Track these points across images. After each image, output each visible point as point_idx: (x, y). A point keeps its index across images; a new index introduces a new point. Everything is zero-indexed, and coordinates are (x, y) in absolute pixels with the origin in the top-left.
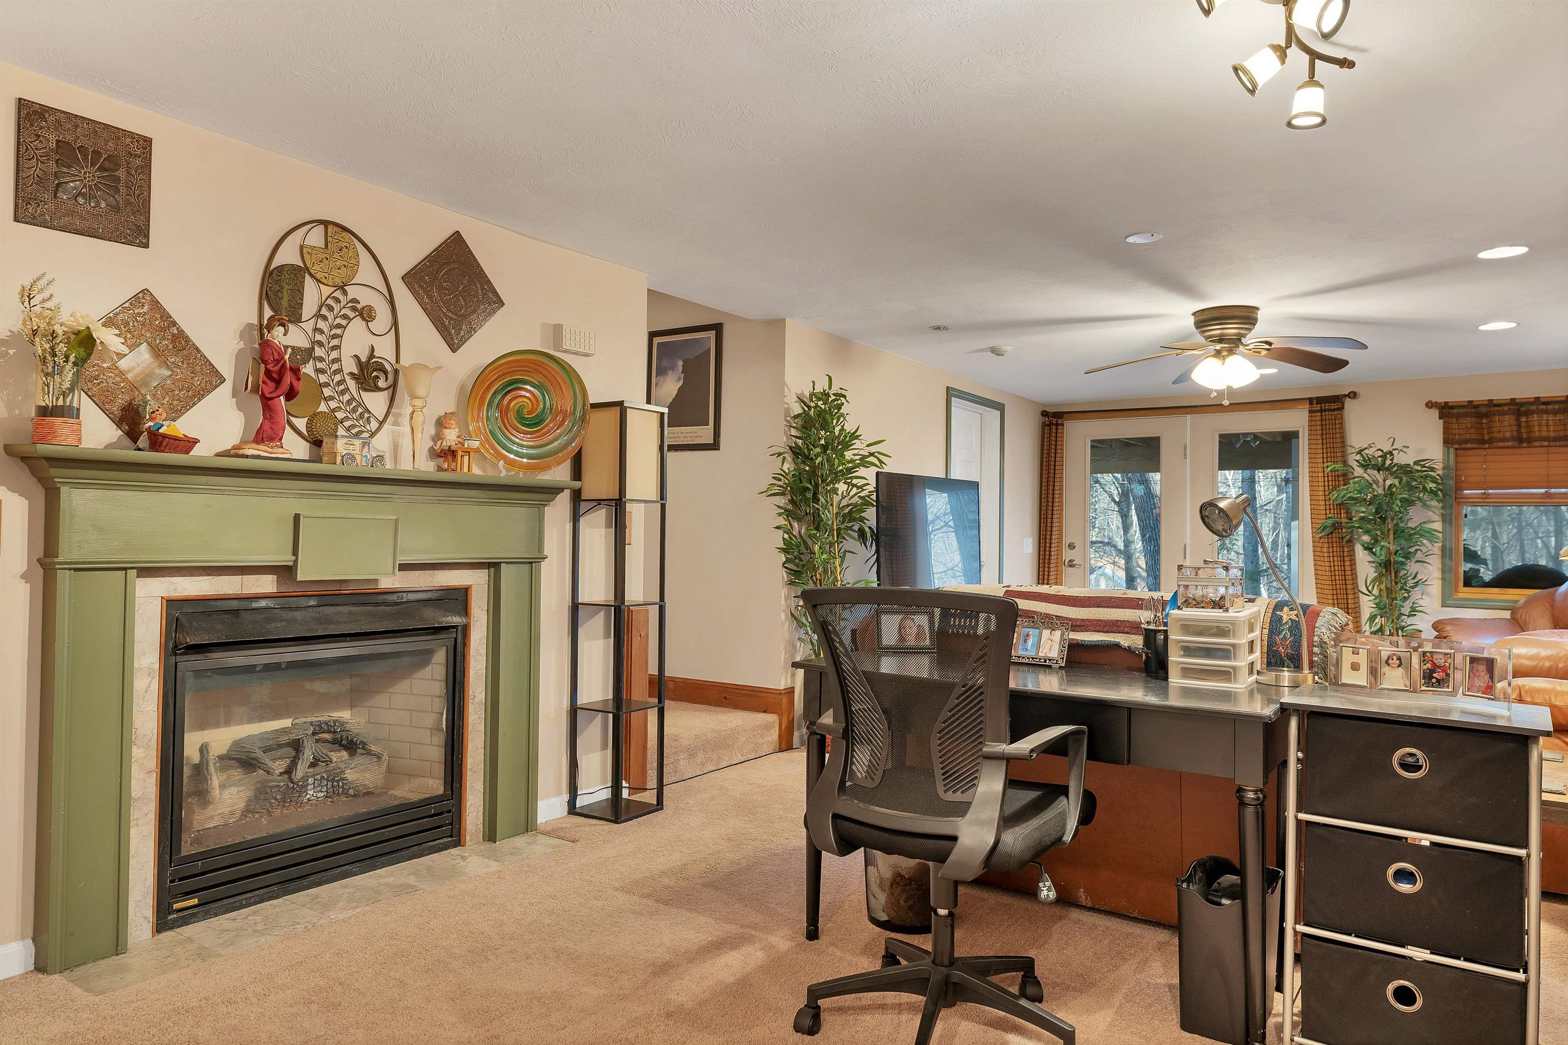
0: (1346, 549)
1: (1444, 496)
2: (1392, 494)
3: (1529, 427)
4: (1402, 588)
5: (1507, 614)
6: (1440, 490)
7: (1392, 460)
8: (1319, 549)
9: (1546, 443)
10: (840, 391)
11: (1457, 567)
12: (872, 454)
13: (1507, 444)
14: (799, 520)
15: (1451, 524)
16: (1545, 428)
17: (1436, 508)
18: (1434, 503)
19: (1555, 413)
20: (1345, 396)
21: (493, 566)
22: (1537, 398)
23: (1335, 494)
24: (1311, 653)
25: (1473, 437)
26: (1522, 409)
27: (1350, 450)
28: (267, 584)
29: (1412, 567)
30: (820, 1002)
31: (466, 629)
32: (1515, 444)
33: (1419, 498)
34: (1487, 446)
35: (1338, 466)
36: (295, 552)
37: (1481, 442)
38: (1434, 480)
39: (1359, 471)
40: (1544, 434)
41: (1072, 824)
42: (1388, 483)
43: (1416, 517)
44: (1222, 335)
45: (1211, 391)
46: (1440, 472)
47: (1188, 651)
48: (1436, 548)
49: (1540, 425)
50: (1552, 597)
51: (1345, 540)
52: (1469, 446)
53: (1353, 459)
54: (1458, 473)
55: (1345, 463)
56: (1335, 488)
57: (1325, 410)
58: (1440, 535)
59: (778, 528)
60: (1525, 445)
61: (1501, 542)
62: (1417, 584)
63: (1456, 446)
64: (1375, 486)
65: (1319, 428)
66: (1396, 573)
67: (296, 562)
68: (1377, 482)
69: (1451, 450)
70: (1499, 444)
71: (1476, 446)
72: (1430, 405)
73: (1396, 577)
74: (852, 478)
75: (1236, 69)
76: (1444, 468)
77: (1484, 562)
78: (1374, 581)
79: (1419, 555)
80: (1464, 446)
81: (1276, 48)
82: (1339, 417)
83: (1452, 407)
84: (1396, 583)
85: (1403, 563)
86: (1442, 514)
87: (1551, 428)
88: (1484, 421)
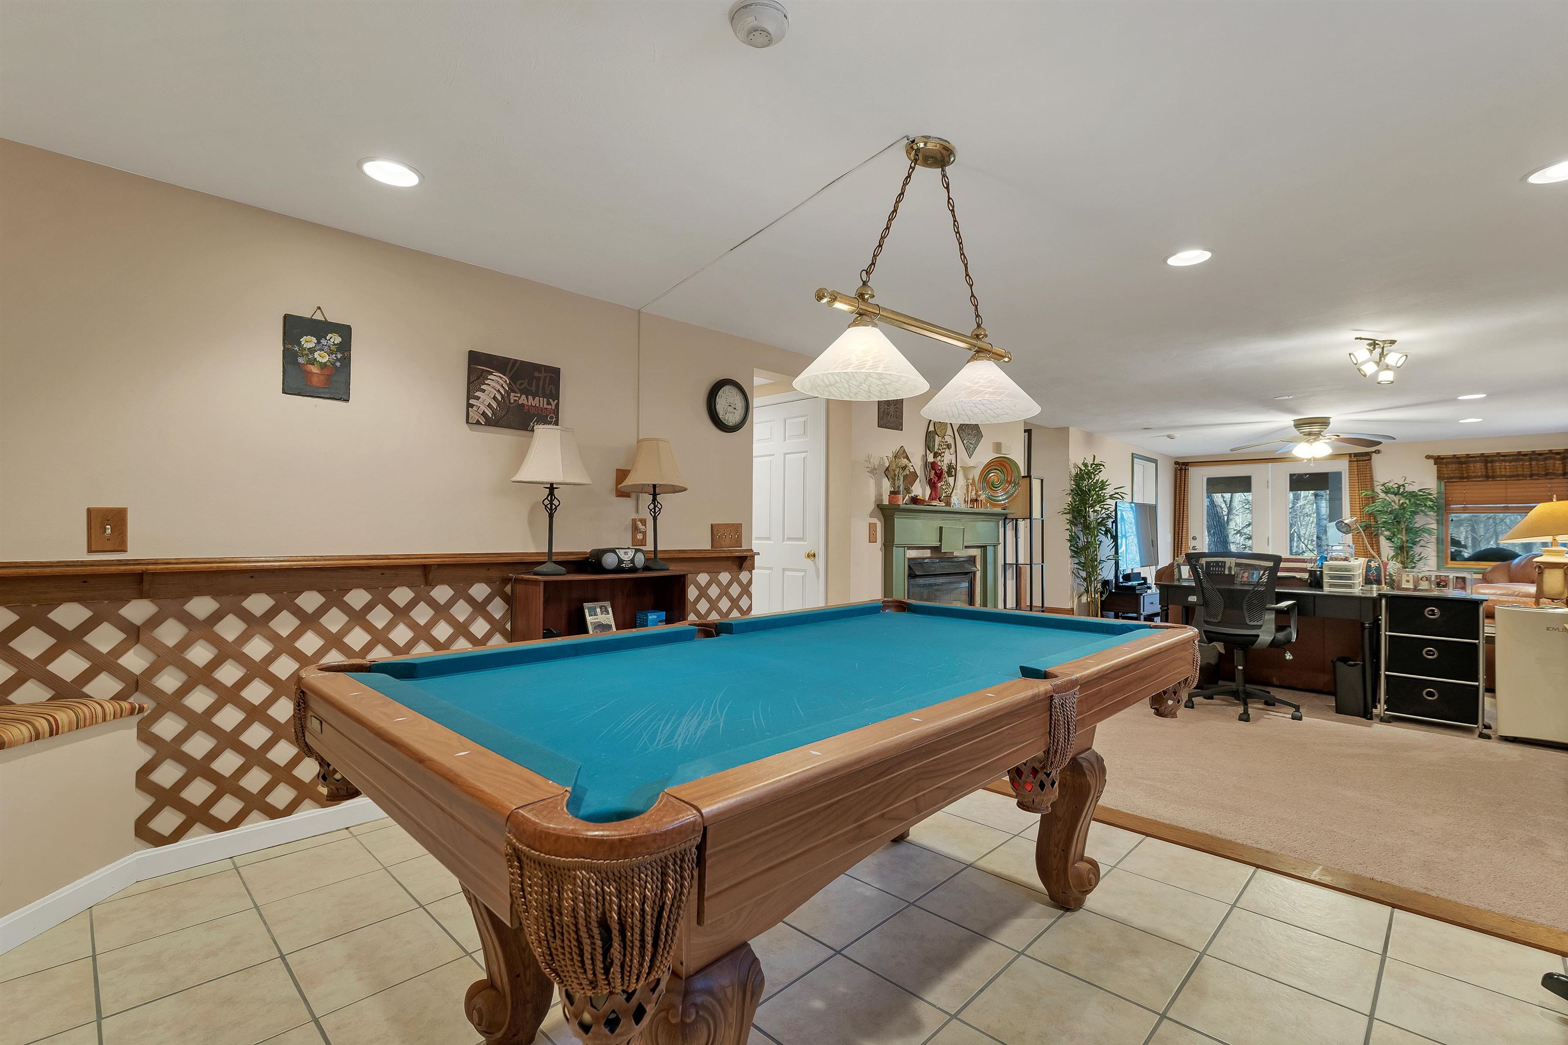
0: (1374, 539)
1: (1438, 509)
2: (1404, 508)
3: (1493, 470)
4: (1411, 562)
5: (1480, 576)
6: (1435, 506)
7: (1404, 489)
8: (1356, 540)
9: (1504, 479)
10: (1100, 463)
11: (1447, 550)
12: (1116, 493)
13: (1478, 479)
14: (1076, 525)
15: (1442, 525)
16: (1503, 470)
17: (1433, 516)
18: (1432, 513)
19: (1511, 461)
20: (1373, 452)
21: (984, 548)
22: (1498, 453)
23: (1367, 509)
24: (1385, 579)
25: (1456, 475)
26: (1489, 459)
27: (1376, 484)
28: (927, 553)
29: (1417, 549)
30: (1193, 699)
31: (975, 573)
32: (1485, 479)
33: (1422, 511)
34: (1466, 480)
35: (1369, 493)
36: (940, 540)
37: (1463, 478)
38: (1431, 500)
39: (1382, 495)
40: (1503, 473)
41: (1294, 636)
42: (1401, 502)
43: (1420, 521)
44: (1310, 431)
45: (1304, 459)
46: (1435, 496)
47: (1332, 577)
48: (1433, 539)
49: (1500, 468)
50: (1509, 566)
51: (1373, 534)
52: (1454, 480)
53: (1378, 489)
54: (1447, 496)
55: (1373, 491)
56: (1367, 505)
57: (1360, 461)
58: (1436, 531)
59: (1067, 530)
60: (1490, 480)
61: (1478, 535)
62: (1421, 559)
63: (1446, 481)
64: (1393, 504)
65: (1356, 471)
66: (1407, 552)
67: (941, 545)
68: (1394, 502)
69: (1442, 483)
70: (1474, 479)
71: (1459, 480)
72: (1428, 457)
73: (1407, 555)
74: (1104, 505)
75: (1350, 354)
76: (1437, 493)
77: (1465, 547)
78: (1393, 557)
79: (1422, 543)
80: (1451, 480)
81: (1376, 362)
82: (1369, 464)
83: (1443, 459)
84: (1407, 559)
85: (1411, 547)
86: (1437, 520)
87: (1508, 470)
88: (1464, 466)
